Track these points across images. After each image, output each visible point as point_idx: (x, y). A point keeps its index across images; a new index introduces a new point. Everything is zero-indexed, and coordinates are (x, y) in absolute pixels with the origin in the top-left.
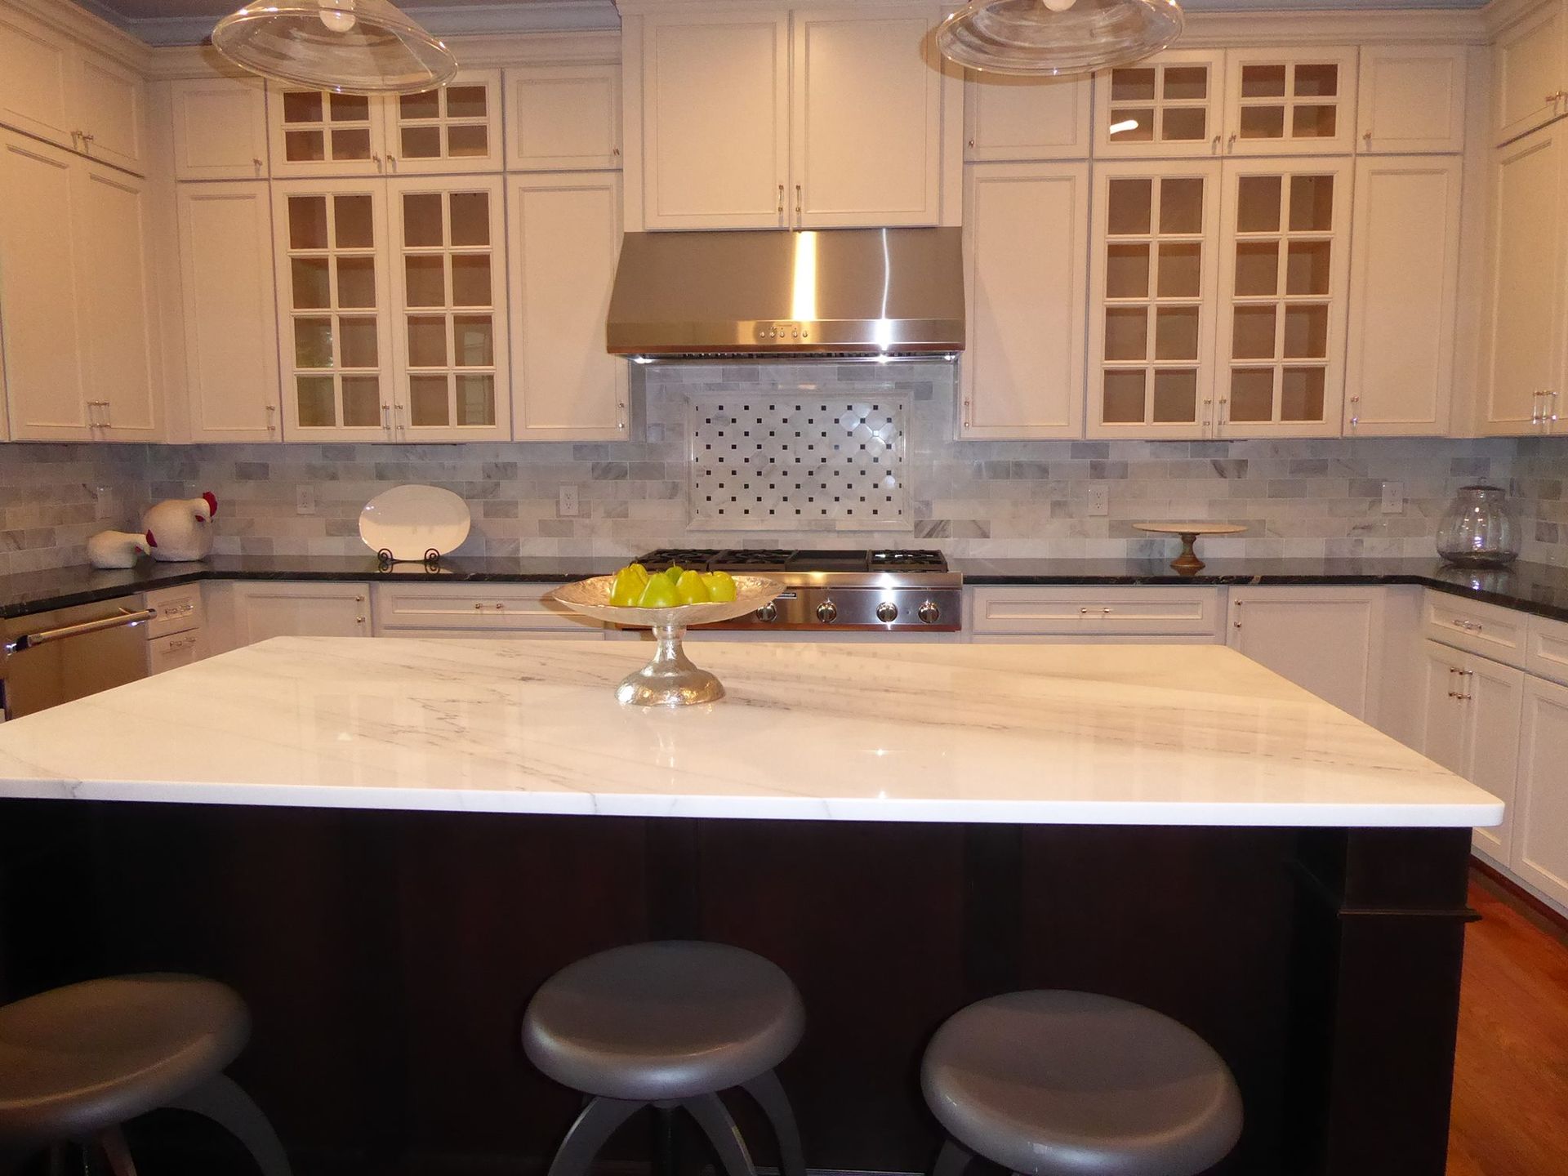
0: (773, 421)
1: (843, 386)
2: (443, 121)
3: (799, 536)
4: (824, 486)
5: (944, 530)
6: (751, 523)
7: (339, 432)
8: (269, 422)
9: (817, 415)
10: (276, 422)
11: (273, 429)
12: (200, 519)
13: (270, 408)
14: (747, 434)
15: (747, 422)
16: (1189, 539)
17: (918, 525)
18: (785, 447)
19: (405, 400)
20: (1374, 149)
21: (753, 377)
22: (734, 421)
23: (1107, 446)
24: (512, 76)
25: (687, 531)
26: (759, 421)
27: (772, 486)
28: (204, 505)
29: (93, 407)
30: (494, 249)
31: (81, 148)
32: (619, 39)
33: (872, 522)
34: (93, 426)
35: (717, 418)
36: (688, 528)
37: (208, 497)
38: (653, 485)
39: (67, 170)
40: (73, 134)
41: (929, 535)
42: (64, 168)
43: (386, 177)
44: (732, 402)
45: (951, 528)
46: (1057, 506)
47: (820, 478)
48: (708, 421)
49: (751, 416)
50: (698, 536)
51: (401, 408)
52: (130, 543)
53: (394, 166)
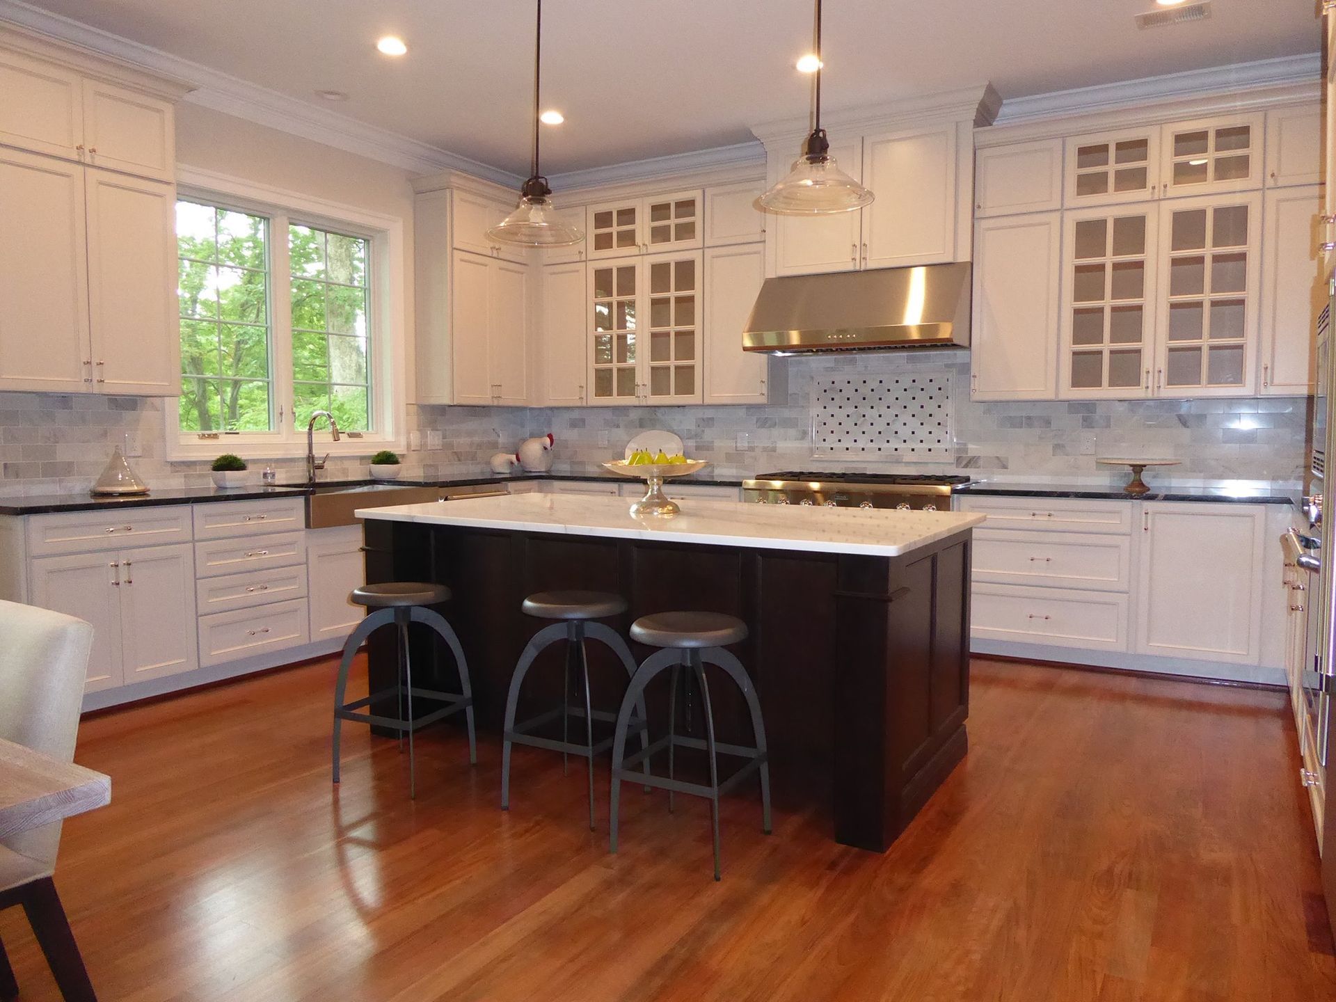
0: (865, 390)
1: (910, 366)
2: (673, 222)
3: (881, 465)
4: (896, 433)
5: (976, 462)
6: (850, 456)
7: (615, 400)
8: (580, 395)
9: (893, 386)
10: (584, 395)
11: (583, 398)
12: (545, 448)
13: (581, 387)
14: (848, 399)
15: (849, 391)
16: (1138, 469)
17: (959, 459)
18: (872, 407)
19: (648, 381)
20: (1280, 184)
21: (853, 362)
22: (841, 391)
23: (1095, 404)
24: (709, 191)
25: (811, 461)
26: (856, 390)
27: (864, 433)
28: (548, 441)
29: (494, 387)
30: (697, 293)
31: (495, 255)
32: (765, 165)
33: (927, 457)
34: (493, 397)
35: (831, 389)
36: (811, 459)
37: (550, 436)
38: (792, 432)
39: (488, 267)
40: (491, 248)
41: (966, 466)
42: (486, 266)
43: (643, 255)
44: (839, 378)
45: (981, 462)
46: (1058, 448)
47: (893, 427)
48: (825, 391)
49: (852, 387)
50: (818, 464)
51: (646, 385)
52: (509, 460)
53: (647, 249)
